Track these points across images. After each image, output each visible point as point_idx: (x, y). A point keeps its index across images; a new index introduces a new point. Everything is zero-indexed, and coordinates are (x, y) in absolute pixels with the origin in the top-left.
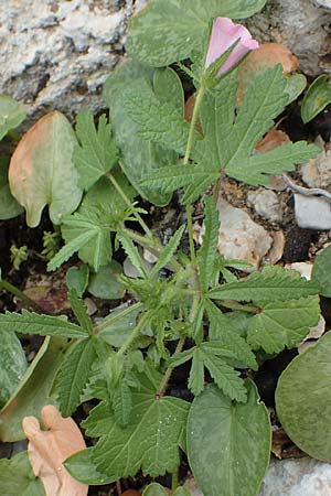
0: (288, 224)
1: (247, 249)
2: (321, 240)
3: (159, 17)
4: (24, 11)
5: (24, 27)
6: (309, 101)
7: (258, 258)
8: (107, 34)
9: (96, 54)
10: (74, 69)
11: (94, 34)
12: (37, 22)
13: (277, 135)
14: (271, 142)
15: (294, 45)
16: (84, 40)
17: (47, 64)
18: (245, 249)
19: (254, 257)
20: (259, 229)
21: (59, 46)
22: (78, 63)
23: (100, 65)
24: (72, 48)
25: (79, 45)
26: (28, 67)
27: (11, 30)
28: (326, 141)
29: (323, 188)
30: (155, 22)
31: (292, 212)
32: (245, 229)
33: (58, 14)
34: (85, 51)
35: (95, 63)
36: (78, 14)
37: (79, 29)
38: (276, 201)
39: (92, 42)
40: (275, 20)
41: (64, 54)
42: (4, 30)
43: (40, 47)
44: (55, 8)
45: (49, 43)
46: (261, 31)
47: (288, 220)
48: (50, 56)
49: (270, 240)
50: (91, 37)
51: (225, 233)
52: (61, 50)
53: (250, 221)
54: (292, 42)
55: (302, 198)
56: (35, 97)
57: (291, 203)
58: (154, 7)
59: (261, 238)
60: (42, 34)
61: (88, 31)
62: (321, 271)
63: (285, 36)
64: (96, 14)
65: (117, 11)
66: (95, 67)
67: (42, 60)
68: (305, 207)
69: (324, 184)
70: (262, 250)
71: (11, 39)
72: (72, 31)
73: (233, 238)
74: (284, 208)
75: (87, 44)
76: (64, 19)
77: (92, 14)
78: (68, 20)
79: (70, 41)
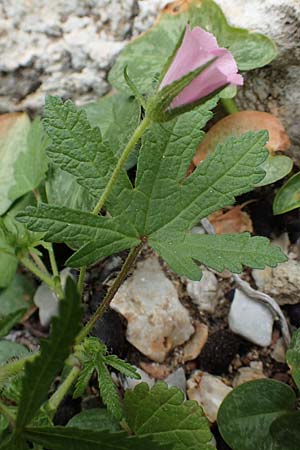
0: (218, 319)
1: (160, 331)
2: (250, 355)
3: (151, 48)
4: (32, 12)
5: (29, 28)
6: (287, 191)
7: (169, 346)
8: (103, 59)
9: (89, 76)
10: (66, 84)
11: (92, 56)
12: (42, 27)
13: (239, 215)
14: (230, 221)
15: (290, 125)
16: (81, 59)
17: (42, 71)
18: (159, 330)
19: (165, 344)
20: (182, 313)
21: (57, 57)
22: (71, 80)
23: (91, 90)
24: (68, 64)
25: (76, 62)
26: (21, 68)
27: (16, 26)
28: (293, 241)
29: (272, 295)
30: (146, 52)
31: (226, 307)
32: (166, 307)
33: (65, 26)
34: (80, 70)
35: (86, 85)
36: (83, 32)
37: (80, 46)
38: (213, 288)
39: (89, 64)
40: (277, 90)
41: (59, 66)
42: (9, 24)
43: (39, 52)
44: (64, 19)
45: (47, 51)
46: (258, 99)
47: (219, 314)
48: (45, 64)
49: (192, 329)
50: (89, 58)
51: (143, 303)
52: (57, 61)
53: (175, 300)
54: (289, 121)
55: (243, 297)
56: (22, 98)
57: (230, 297)
58: (151, 36)
59: (181, 324)
60: (44, 40)
61: (87, 50)
62: (235, 408)
63: (282, 111)
64: (100, 37)
65: (122, 41)
66: (85, 89)
67: (38, 65)
68: (244, 309)
69: (275, 292)
70: (177, 339)
71: (13, 35)
72: (72, 46)
73: (149, 314)
74: (220, 299)
75: (83, 63)
76: (68, 33)
77: (97, 36)
78: (73, 34)
79: (68, 55)
